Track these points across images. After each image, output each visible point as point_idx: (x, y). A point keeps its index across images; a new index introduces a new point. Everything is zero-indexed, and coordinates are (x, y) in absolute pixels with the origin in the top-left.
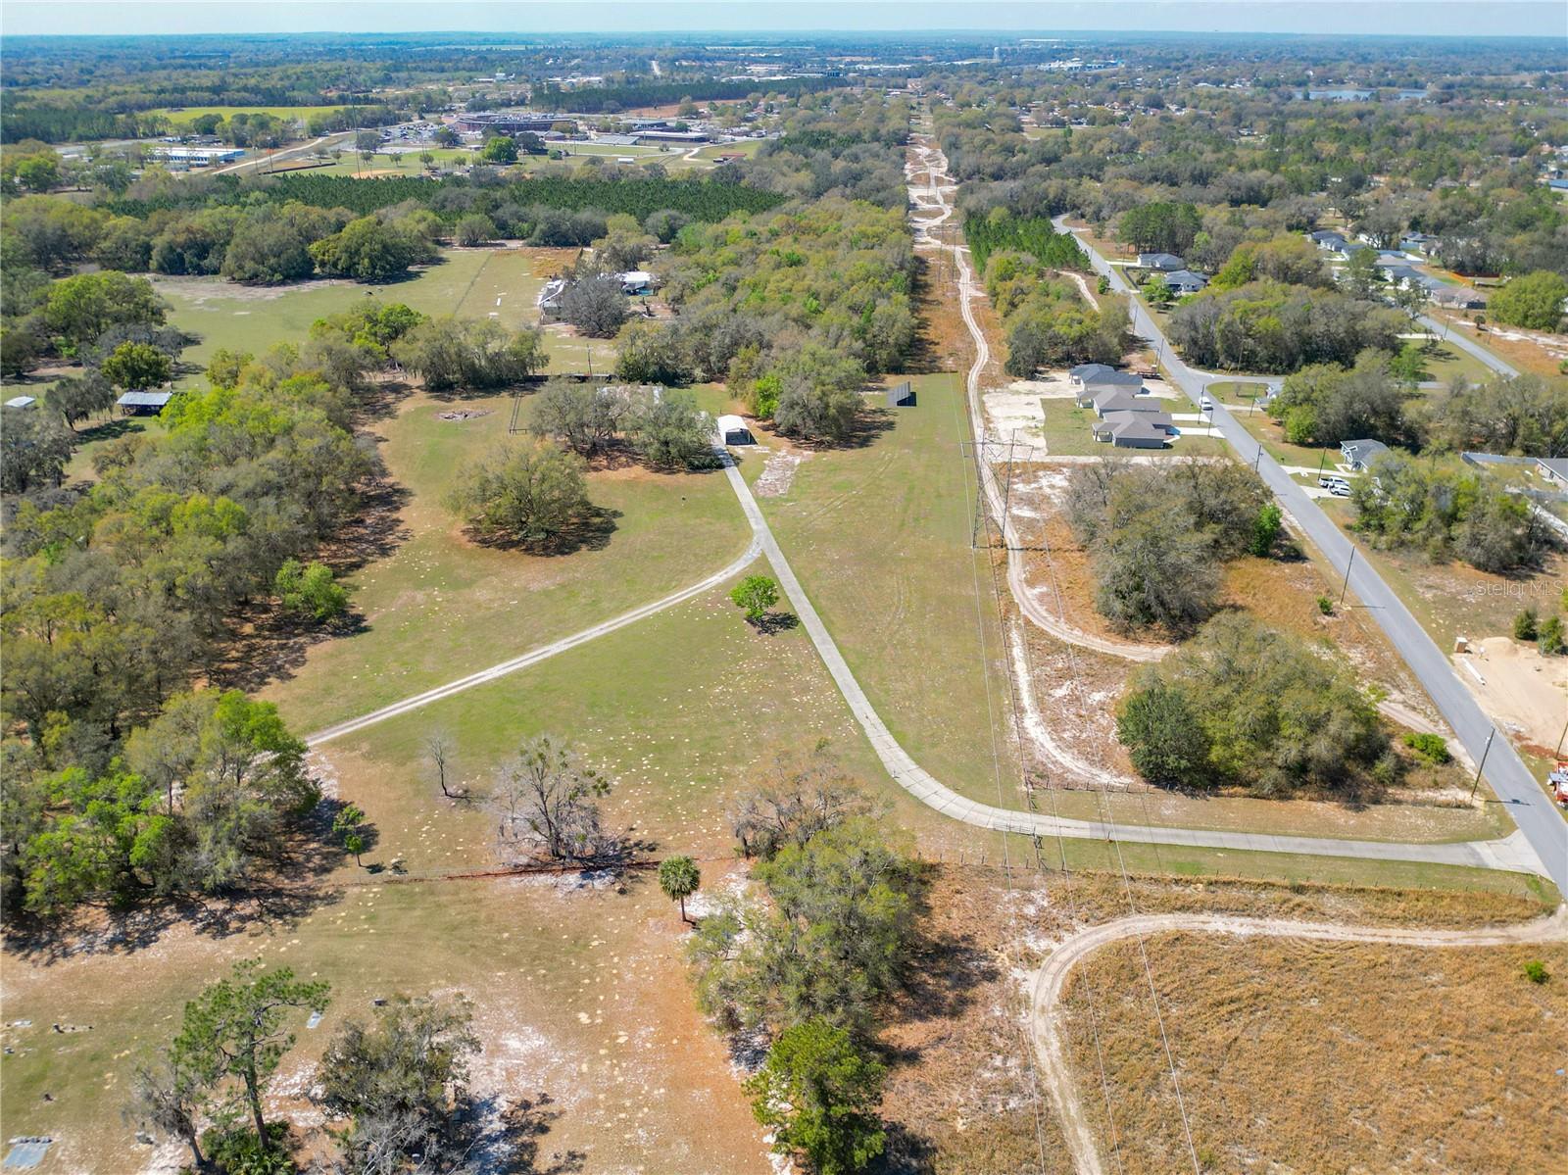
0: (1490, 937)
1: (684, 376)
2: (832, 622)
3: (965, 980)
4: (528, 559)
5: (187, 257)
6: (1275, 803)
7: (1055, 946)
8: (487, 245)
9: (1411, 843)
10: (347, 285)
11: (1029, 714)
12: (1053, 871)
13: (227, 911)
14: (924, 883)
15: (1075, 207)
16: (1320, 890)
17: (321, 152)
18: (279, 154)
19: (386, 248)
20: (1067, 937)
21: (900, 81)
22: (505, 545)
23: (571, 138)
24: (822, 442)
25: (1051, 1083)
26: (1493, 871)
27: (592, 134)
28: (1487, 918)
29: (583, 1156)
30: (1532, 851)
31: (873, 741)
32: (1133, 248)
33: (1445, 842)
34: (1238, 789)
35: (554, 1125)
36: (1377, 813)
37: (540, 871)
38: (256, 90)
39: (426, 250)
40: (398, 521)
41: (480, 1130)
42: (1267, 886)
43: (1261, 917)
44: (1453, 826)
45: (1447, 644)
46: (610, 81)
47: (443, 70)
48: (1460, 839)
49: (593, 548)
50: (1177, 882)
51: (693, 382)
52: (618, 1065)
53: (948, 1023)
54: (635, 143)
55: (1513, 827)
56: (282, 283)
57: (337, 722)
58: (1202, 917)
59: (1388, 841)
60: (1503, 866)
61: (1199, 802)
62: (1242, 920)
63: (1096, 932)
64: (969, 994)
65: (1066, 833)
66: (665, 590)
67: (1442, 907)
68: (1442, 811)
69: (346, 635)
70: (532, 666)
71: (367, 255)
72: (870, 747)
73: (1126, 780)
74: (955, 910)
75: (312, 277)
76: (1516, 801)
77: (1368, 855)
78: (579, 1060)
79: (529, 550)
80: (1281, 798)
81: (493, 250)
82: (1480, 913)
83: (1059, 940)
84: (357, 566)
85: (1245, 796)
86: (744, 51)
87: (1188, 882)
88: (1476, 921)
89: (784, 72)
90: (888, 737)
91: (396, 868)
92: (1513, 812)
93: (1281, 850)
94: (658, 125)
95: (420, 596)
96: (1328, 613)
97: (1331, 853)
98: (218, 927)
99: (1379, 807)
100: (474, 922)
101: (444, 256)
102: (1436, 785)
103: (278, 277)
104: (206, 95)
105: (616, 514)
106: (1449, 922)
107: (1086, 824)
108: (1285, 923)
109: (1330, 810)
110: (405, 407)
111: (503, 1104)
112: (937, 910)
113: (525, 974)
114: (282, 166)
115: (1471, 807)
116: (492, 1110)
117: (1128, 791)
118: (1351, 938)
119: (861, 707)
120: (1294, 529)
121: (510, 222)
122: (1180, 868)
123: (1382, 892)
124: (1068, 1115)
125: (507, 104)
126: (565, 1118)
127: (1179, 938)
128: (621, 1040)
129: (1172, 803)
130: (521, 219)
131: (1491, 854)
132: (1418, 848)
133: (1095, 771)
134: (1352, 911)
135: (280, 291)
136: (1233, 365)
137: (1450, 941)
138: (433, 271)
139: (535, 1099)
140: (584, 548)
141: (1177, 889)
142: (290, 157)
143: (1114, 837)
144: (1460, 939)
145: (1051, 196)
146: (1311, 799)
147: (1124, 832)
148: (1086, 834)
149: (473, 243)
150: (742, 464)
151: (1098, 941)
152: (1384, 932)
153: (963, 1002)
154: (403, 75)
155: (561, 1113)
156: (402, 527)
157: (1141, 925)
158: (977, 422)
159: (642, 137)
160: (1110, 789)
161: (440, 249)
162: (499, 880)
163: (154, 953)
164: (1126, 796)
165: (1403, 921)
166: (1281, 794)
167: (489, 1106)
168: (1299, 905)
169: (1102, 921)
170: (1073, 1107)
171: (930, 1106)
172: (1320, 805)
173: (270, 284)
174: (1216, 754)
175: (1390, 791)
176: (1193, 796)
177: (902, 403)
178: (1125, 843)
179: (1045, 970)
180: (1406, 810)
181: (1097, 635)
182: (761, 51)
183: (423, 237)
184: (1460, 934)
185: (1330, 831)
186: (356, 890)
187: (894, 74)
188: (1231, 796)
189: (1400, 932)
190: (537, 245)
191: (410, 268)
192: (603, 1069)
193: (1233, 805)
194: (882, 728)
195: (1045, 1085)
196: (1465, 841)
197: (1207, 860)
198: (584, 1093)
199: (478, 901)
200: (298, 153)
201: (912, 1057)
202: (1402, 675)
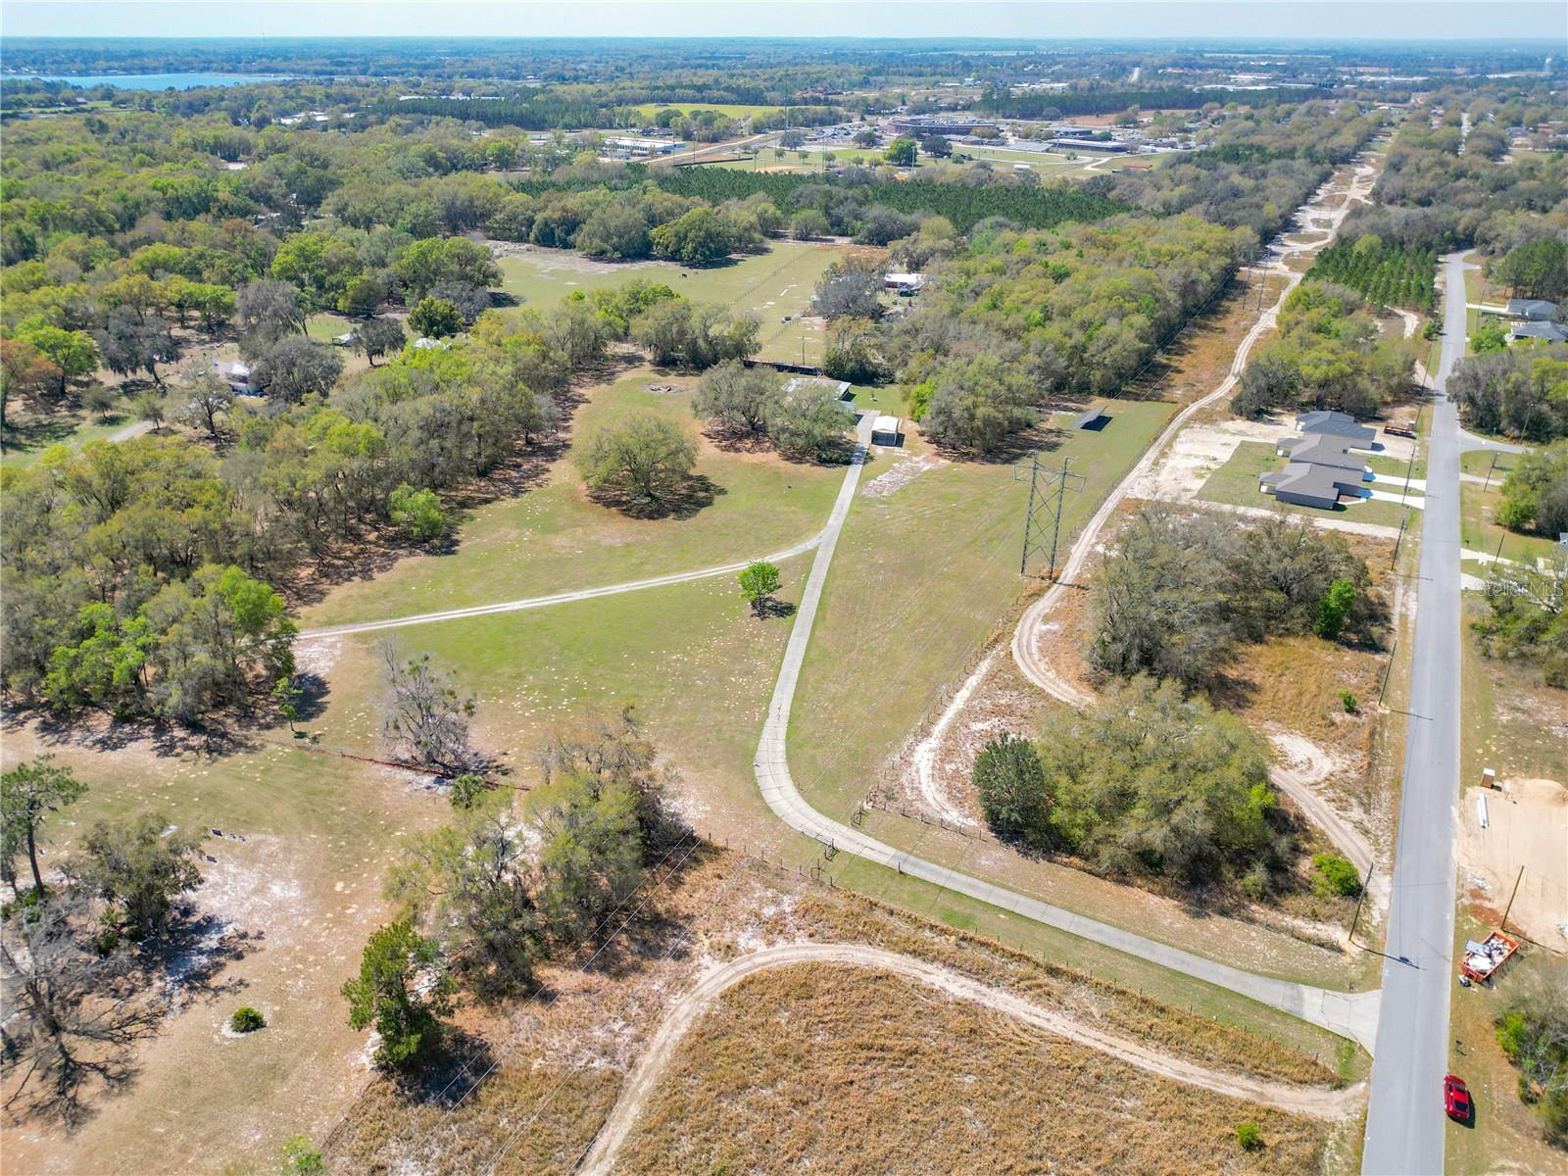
0: (1237, 1087)
1: (884, 376)
2: (824, 619)
3: (651, 951)
4: (622, 518)
5: (557, 232)
6: (1107, 885)
7: (762, 948)
8: (817, 240)
9: (1230, 965)
10: (672, 266)
11: (932, 740)
12: (822, 884)
13: (182, 739)
14: (697, 861)
15: (1486, 242)
16: (1075, 979)
17: (746, 147)
18: (715, 147)
19: (709, 235)
20: (781, 943)
21: (1399, 95)
22: (608, 505)
23: (988, 144)
24: (968, 454)
25: (646, 1060)
26: (1304, 1022)
27: (1012, 140)
28: (1248, 1066)
29: (247, 986)
30: (1377, 1016)
31: (766, 730)
32: (1510, 292)
33: (1271, 976)
34: (1075, 860)
35: (248, 957)
36: (1216, 924)
37: (409, 768)
38: (736, 90)
39: (751, 240)
40: (548, 471)
41: (200, 942)
42: (1021, 958)
43: (989, 985)
44: (1297, 963)
45: (1472, 775)
46: (1074, 87)
47: (920, 75)
48: (1294, 978)
49: (679, 518)
50: (932, 927)
51: (892, 382)
52: (330, 929)
53: (606, 980)
54: (1047, 151)
55: (1376, 985)
56: (622, 260)
57: (371, 620)
58: (928, 967)
59: (1202, 956)
60: (1323, 1022)
61: (1027, 863)
62: (969, 982)
63: (812, 948)
64: (645, 964)
65: (867, 854)
66: (705, 564)
67: (1200, 1039)
68: (1296, 944)
69: (436, 554)
70: (547, 606)
71: (693, 241)
72: (759, 735)
73: (972, 822)
74: (702, 891)
75: (648, 257)
76: (1404, 960)
77: (1165, 962)
78: (306, 915)
79: (626, 512)
80: (1119, 882)
81: (818, 244)
82: (1242, 1058)
83: (771, 943)
84: (487, 501)
85: (1080, 869)
86: (1243, 59)
87: (944, 932)
88: (1234, 1065)
89: (1267, 82)
90: (782, 731)
91: (315, 739)
92: (1387, 970)
93: (1072, 930)
94: (1081, 133)
95: (514, 533)
96: (1351, 710)
97: (1126, 948)
98: (167, 750)
99: (1224, 920)
100: (331, 792)
101: (770, 247)
102: (1315, 917)
103: (617, 255)
104: (690, 92)
105: (722, 492)
106: (1200, 1056)
107: (892, 851)
108: (1011, 998)
109: (1165, 909)
110: (626, 376)
111: (229, 931)
112: (686, 887)
113: (329, 841)
114: (706, 159)
115: (1340, 951)
116: (219, 931)
117: (961, 832)
118: (1070, 1034)
119: (783, 700)
120: (1404, 617)
121: (846, 219)
122: (949, 916)
123: (1144, 1001)
124: (636, 1090)
125: (953, 108)
126: (261, 954)
127: (885, 977)
128: (349, 911)
129: (1002, 856)
130: (857, 217)
131: (1317, 1006)
132: (1233, 972)
133: (948, 806)
134: (1093, 1009)
135: (615, 266)
136: (1517, 433)
137: (1184, 1074)
138: (753, 259)
139: (252, 933)
140: (672, 516)
141: (928, 933)
142: (720, 151)
143: (906, 868)
144: (1197, 1076)
145: (1460, 228)
146: (1151, 891)
147: (921, 867)
148: (883, 860)
149: (804, 237)
150: (871, 464)
151: (806, 956)
152: (1114, 1041)
153: (636, 968)
154: (882, 78)
155: (262, 950)
156: (547, 476)
157: (860, 955)
158: (1152, 453)
159: (1055, 145)
160: (944, 825)
161: (767, 240)
162: (377, 766)
163: (114, 757)
164: (956, 837)
165: (1144, 1036)
166: (1120, 876)
167: (220, 927)
168: (1039, 986)
169: (826, 940)
170: (647, 1085)
171: (527, 1040)
172: (1157, 899)
173: (611, 261)
174: (1058, 816)
175: (1254, 907)
176: (1025, 854)
177: (1088, 426)
178: (915, 879)
179: (734, 965)
180: (1253, 931)
181: (1068, 681)
182: (1265, 59)
183: (752, 227)
184: (1203, 1071)
185: (1148, 928)
186: (274, 747)
187: (1396, 87)
188: (1066, 865)
189: (1132, 1046)
190: (862, 243)
191: (734, 256)
192: (317, 929)
193: (1064, 875)
194: (784, 721)
195: (638, 1060)
196: (1298, 982)
197: (984, 918)
198: (289, 941)
199: (347, 778)
200: (727, 148)
201: (548, 997)
202: (1385, 795)
